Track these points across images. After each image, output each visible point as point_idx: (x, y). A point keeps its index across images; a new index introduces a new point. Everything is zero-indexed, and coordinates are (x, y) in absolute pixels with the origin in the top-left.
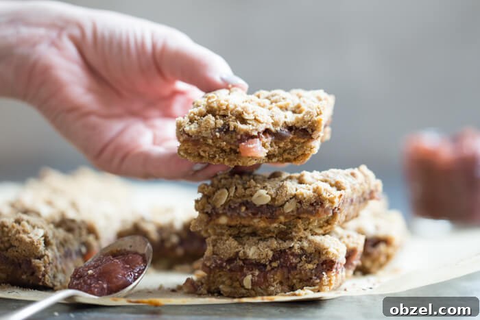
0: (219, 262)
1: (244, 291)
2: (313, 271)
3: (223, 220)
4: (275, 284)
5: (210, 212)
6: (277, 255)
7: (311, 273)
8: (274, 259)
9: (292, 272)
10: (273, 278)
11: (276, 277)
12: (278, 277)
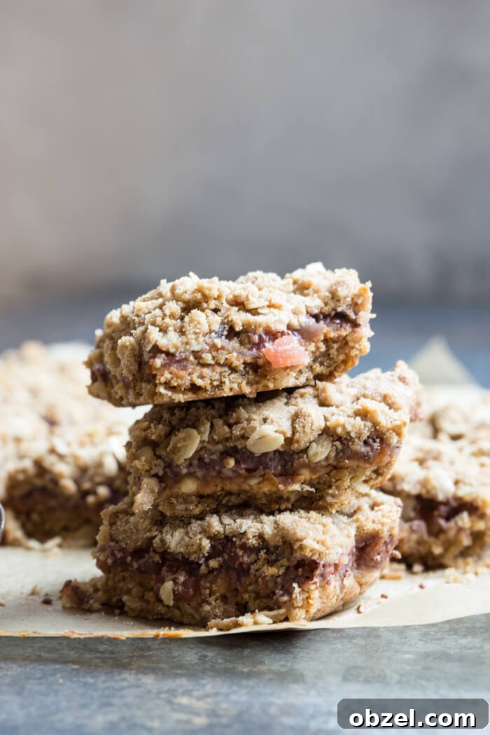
0: (119, 555)
1: (160, 609)
2: (279, 579)
3: (189, 486)
4: (212, 600)
5: (161, 473)
6: (220, 547)
7: (276, 583)
8: (214, 553)
9: (243, 579)
10: (210, 588)
11: (214, 588)
12: (220, 587)
